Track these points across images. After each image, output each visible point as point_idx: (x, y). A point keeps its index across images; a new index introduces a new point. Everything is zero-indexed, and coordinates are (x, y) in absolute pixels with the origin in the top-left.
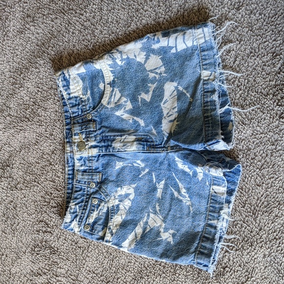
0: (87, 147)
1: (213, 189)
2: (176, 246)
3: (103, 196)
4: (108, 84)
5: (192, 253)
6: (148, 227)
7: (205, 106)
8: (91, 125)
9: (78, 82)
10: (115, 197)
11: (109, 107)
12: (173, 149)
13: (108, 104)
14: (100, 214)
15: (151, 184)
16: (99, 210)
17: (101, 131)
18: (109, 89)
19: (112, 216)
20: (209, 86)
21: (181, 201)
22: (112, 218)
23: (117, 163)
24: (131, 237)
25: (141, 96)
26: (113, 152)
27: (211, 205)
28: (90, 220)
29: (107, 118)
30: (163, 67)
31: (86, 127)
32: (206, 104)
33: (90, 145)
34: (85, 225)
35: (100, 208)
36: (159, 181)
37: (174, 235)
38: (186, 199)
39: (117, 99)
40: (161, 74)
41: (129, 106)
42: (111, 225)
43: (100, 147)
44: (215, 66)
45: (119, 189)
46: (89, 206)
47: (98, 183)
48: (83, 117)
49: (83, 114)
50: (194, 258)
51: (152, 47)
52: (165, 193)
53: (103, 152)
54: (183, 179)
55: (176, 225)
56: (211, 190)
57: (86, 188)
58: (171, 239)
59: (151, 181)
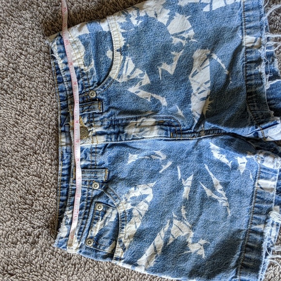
0: (90, 134)
1: (258, 184)
2: (209, 260)
3: (111, 200)
4: (117, 51)
5: (233, 268)
6: (171, 237)
7: (247, 81)
8: (96, 106)
9: (78, 48)
10: (126, 200)
11: (120, 81)
12: (209, 134)
13: (119, 77)
14: (107, 224)
15: (175, 182)
16: (104, 218)
17: (109, 113)
18: (118, 58)
19: (123, 225)
20: (253, 55)
21: (216, 201)
22: (123, 228)
23: (130, 155)
24: (149, 251)
25: (162, 67)
26: (126, 140)
27: (256, 204)
28: (93, 233)
29: (118, 96)
30: (192, 30)
31: (88, 108)
32: (249, 78)
33: (94, 131)
34: (86, 239)
35: (106, 216)
36: (186, 176)
37: (206, 247)
38: (223, 198)
39: (130, 71)
40: (189, 39)
41: (146, 80)
42: (122, 237)
43: (108, 135)
44: (262, 30)
45: (133, 189)
46: (91, 213)
47: (103, 182)
48: (83, 95)
49: (84, 91)
50: (236, 274)
51: (179, 4)
52: (194, 193)
53: (112, 141)
54: (219, 173)
55: (208, 233)
56: (256, 185)
57: (86, 189)
58: (202, 252)
59: (175, 177)
